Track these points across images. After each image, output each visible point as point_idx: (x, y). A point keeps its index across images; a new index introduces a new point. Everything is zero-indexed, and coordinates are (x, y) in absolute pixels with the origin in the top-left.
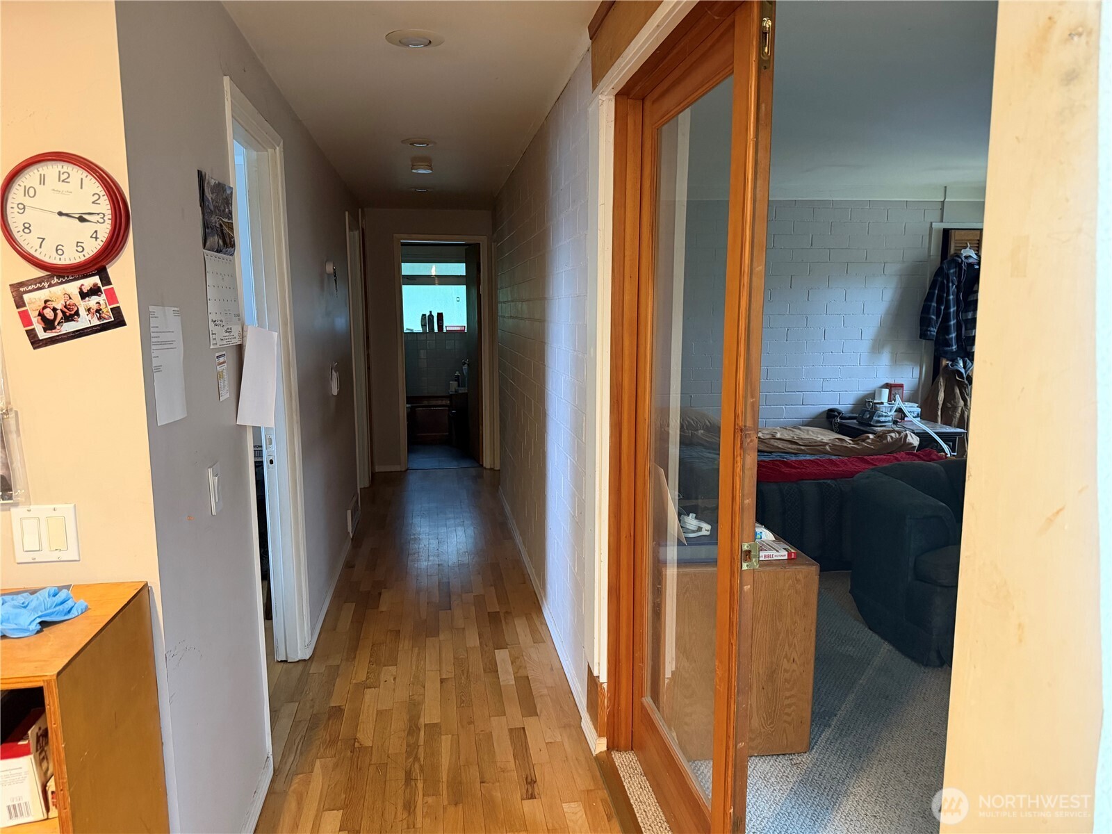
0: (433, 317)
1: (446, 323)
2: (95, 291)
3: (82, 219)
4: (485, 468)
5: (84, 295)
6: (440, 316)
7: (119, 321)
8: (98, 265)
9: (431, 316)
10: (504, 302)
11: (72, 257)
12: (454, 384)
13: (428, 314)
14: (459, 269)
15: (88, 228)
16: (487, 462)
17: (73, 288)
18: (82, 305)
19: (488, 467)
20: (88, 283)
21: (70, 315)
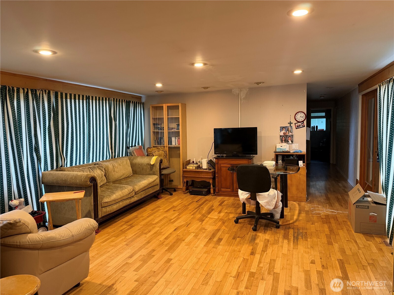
0: (315, 127)
1: (318, 128)
2: (302, 124)
3: (302, 117)
4: (331, 164)
5: (301, 124)
6: (317, 127)
7: (304, 126)
8: (303, 121)
9: (314, 127)
10: (339, 123)
11: (301, 121)
12: (321, 144)
13: (313, 126)
14: (323, 114)
15: (303, 118)
16: (331, 162)
17: (300, 123)
18: (301, 125)
19: (332, 163)
20: (302, 123)
21: (300, 126)
